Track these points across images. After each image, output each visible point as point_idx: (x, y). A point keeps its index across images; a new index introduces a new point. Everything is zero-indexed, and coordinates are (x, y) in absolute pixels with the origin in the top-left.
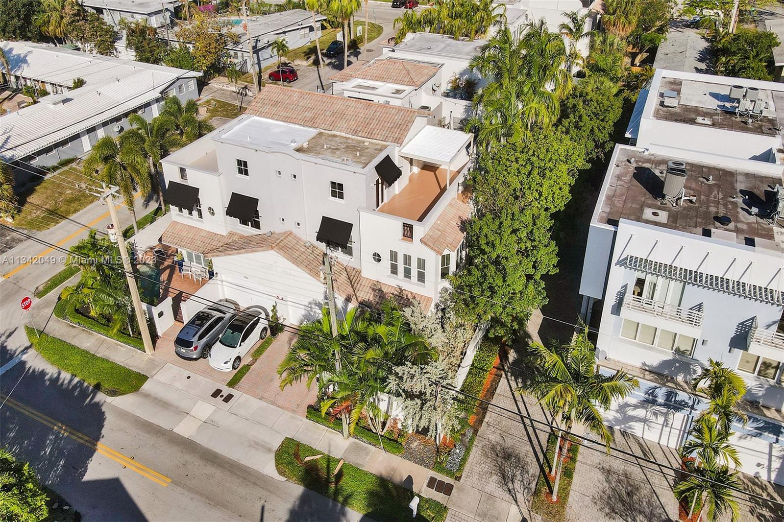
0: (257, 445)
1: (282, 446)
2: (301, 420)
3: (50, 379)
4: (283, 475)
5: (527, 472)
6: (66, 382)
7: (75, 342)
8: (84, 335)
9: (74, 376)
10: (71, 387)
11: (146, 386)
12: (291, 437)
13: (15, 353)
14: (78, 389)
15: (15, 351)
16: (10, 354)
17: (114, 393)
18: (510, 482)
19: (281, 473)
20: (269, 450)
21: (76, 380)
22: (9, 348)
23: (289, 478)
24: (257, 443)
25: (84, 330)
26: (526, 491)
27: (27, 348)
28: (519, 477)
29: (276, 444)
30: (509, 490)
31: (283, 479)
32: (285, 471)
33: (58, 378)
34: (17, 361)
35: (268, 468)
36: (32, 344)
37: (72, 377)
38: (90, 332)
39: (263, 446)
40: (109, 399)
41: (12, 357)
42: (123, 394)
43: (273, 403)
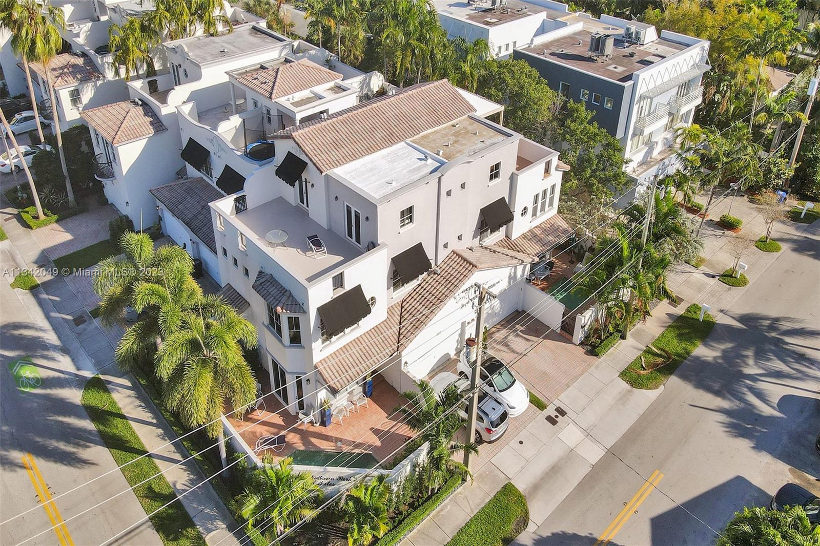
1: (627, 382)
2: (601, 362)
4: (659, 386)
11: (521, 486)
12: (619, 373)
17: (524, 522)
19: (656, 387)
20: (629, 391)
23: (663, 383)
24: (622, 398)
29: (624, 385)
31: (662, 387)
32: (655, 384)
35: (647, 397)
39: (625, 395)
40: (531, 527)
42: (527, 513)
43: (576, 378)
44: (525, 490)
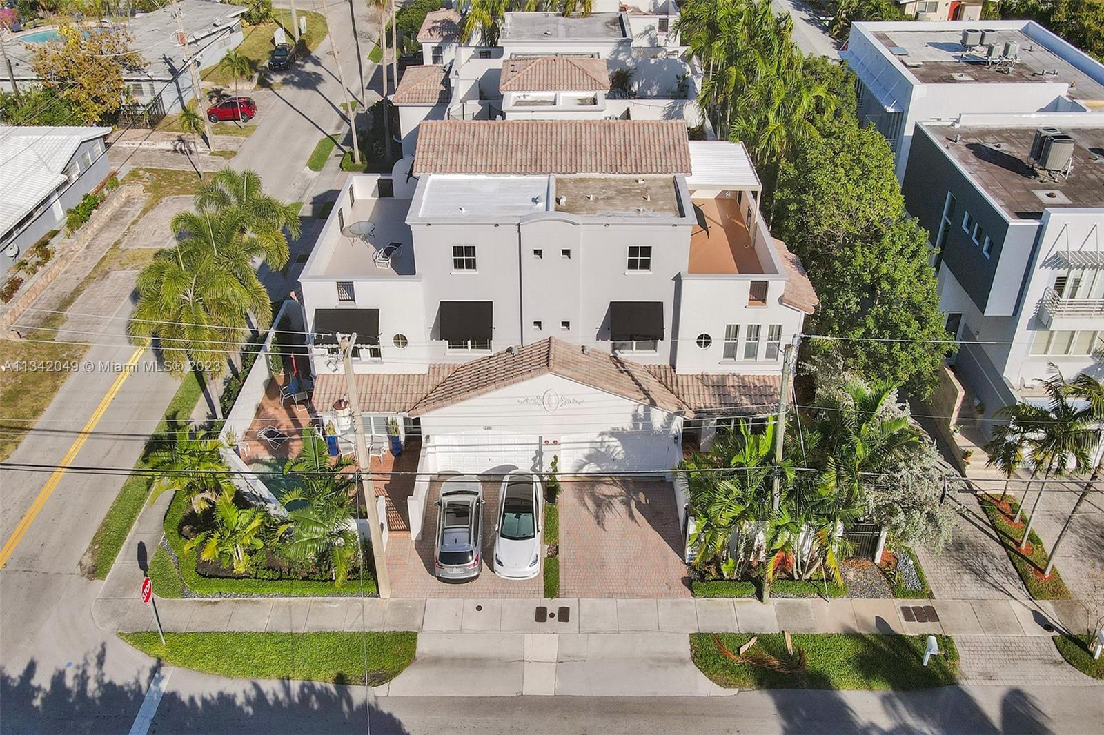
0: (660, 662)
1: (693, 648)
2: (690, 603)
3: (248, 702)
4: (730, 686)
5: (994, 556)
6: (281, 696)
7: (238, 625)
8: (244, 610)
9: (285, 680)
10: (297, 700)
11: (423, 646)
12: (696, 632)
13: (140, 687)
14: (313, 698)
15: (137, 682)
16: (133, 692)
17: (380, 678)
18: (986, 575)
19: (726, 684)
20: (681, 661)
21: (295, 685)
22: (118, 682)
23: (741, 688)
24: (658, 660)
25: (237, 602)
26: (1009, 578)
27: (155, 670)
28: (990, 566)
29: (684, 649)
30: (993, 586)
31: (734, 691)
32: (728, 680)
33: (261, 695)
34: (156, 698)
35: (704, 686)
36: (159, 660)
37: (283, 683)
38: (252, 602)
39: (668, 660)
40: (381, 691)
41: (139, 696)
42: (394, 674)
43: (633, 596)
44: (422, 654)
